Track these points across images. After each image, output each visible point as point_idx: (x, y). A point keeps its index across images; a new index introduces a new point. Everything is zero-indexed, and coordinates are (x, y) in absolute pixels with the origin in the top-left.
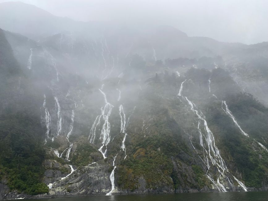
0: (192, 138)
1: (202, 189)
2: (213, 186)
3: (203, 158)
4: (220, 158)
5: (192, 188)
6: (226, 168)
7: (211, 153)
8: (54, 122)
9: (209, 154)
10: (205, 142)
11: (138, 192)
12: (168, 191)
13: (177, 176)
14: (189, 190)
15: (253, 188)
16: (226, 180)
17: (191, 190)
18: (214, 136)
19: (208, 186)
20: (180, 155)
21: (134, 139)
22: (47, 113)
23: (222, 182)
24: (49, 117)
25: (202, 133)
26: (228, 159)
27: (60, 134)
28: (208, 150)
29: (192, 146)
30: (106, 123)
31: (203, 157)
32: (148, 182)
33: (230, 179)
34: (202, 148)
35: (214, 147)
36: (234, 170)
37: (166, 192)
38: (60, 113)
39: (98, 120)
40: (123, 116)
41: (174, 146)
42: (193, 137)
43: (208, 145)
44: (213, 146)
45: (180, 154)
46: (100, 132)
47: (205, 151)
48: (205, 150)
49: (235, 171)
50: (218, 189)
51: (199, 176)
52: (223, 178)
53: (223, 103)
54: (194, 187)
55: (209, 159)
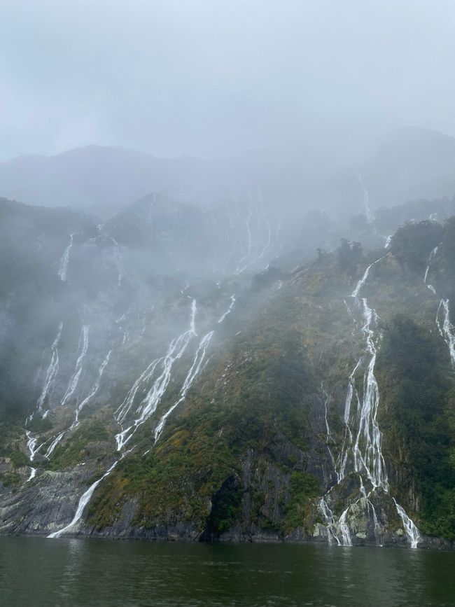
0: (331, 403)
1: (288, 534)
2: (317, 530)
3: (336, 453)
4: (377, 453)
5: (265, 529)
6: (384, 483)
7: (360, 441)
8: (64, 377)
9: (354, 443)
10: (355, 411)
11: (108, 533)
12: (182, 534)
13: (240, 499)
14: (253, 537)
15: (437, 541)
16: (366, 513)
17: (260, 538)
18: (380, 396)
19: (306, 529)
20: (272, 447)
21: (190, 409)
22: (55, 360)
23: (353, 517)
24: (56, 368)
25: (354, 389)
26: (398, 456)
27: (67, 403)
28: (355, 432)
29: (325, 424)
30: (165, 375)
31: (339, 450)
32: (142, 510)
33: (379, 513)
34: (345, 427)
35: (371, 425)
36: (405, 487)
37: (175, 536)
38: (84, 358)
39: (151, 367)
40: (200, 355)
41: (263, 424)
42: (333, 400)
43: (359, 420)
44: (371, 421)
45: (272, 442)
46: (145, 396)
47: (348, 437)
48: (348, 432)
49: (407, 491)
50: (326, 538)
51: (298, 501)
52: (360, 508)
53: (442, 306)
54: (270, 528)
55: (351, 457)
